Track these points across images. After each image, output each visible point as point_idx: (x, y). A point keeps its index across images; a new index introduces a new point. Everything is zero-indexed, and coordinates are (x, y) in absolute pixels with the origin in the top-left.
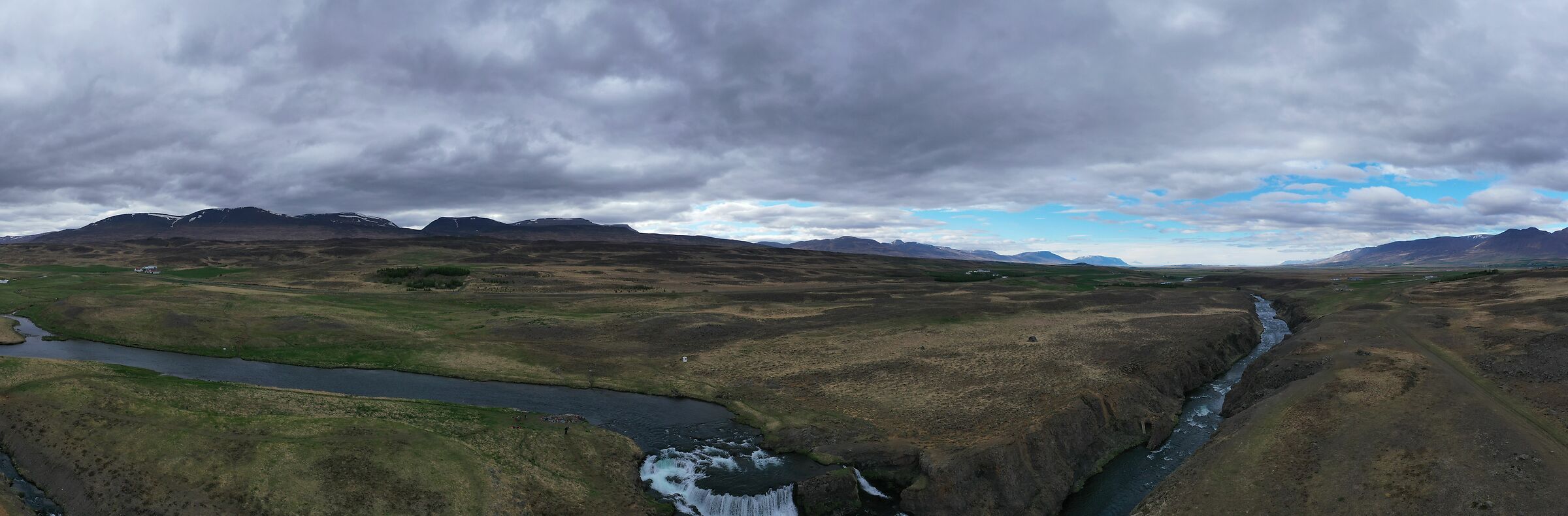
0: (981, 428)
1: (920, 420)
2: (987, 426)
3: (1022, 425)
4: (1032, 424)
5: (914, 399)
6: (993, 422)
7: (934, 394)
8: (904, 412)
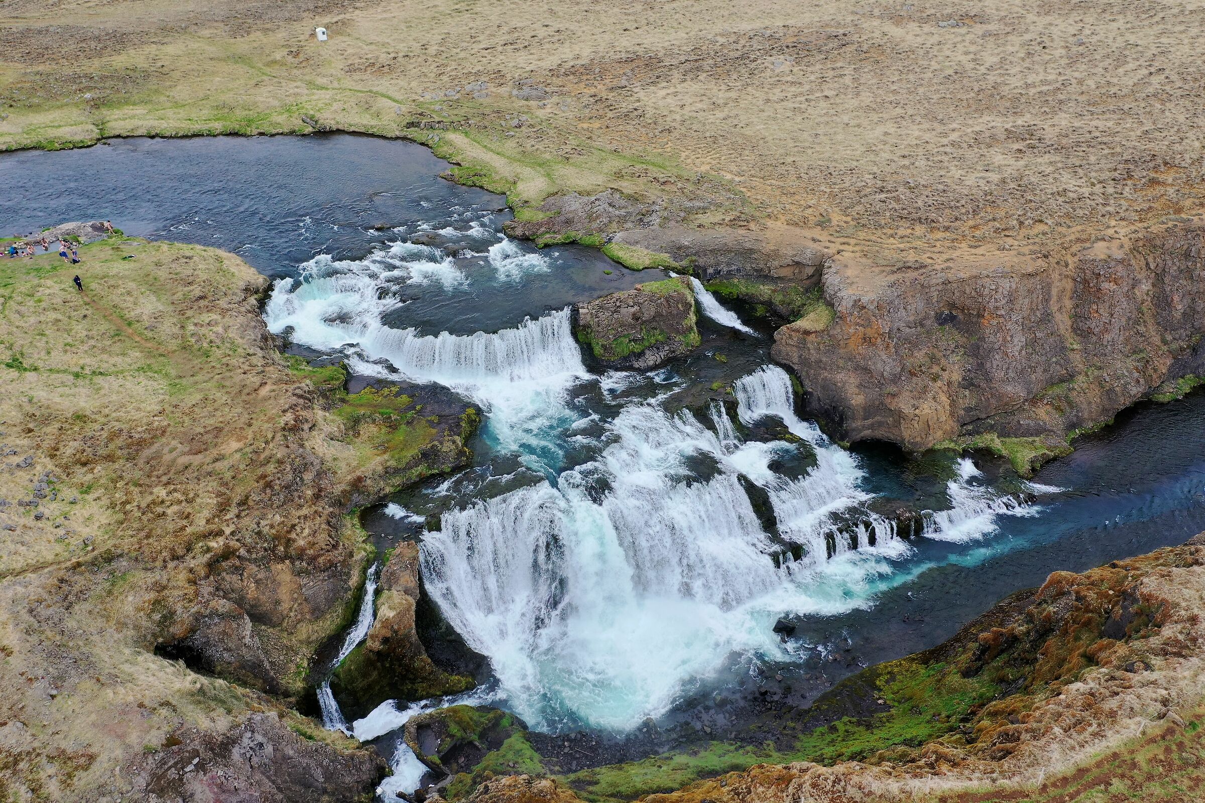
0: (975, 227)
1: (842, 190)
2: (991, 224)
3: (1078, 235)
4: (1103, 239)
5: (840, 137)
6: (1008, 216)
7: (891, 128)
8: (810, 168)
